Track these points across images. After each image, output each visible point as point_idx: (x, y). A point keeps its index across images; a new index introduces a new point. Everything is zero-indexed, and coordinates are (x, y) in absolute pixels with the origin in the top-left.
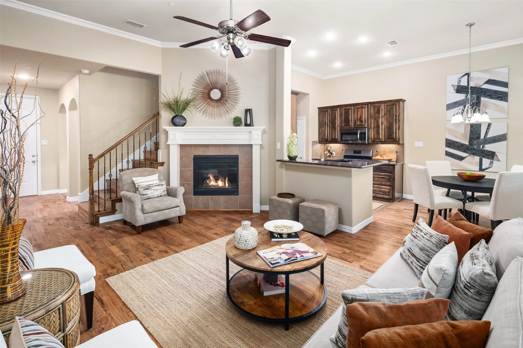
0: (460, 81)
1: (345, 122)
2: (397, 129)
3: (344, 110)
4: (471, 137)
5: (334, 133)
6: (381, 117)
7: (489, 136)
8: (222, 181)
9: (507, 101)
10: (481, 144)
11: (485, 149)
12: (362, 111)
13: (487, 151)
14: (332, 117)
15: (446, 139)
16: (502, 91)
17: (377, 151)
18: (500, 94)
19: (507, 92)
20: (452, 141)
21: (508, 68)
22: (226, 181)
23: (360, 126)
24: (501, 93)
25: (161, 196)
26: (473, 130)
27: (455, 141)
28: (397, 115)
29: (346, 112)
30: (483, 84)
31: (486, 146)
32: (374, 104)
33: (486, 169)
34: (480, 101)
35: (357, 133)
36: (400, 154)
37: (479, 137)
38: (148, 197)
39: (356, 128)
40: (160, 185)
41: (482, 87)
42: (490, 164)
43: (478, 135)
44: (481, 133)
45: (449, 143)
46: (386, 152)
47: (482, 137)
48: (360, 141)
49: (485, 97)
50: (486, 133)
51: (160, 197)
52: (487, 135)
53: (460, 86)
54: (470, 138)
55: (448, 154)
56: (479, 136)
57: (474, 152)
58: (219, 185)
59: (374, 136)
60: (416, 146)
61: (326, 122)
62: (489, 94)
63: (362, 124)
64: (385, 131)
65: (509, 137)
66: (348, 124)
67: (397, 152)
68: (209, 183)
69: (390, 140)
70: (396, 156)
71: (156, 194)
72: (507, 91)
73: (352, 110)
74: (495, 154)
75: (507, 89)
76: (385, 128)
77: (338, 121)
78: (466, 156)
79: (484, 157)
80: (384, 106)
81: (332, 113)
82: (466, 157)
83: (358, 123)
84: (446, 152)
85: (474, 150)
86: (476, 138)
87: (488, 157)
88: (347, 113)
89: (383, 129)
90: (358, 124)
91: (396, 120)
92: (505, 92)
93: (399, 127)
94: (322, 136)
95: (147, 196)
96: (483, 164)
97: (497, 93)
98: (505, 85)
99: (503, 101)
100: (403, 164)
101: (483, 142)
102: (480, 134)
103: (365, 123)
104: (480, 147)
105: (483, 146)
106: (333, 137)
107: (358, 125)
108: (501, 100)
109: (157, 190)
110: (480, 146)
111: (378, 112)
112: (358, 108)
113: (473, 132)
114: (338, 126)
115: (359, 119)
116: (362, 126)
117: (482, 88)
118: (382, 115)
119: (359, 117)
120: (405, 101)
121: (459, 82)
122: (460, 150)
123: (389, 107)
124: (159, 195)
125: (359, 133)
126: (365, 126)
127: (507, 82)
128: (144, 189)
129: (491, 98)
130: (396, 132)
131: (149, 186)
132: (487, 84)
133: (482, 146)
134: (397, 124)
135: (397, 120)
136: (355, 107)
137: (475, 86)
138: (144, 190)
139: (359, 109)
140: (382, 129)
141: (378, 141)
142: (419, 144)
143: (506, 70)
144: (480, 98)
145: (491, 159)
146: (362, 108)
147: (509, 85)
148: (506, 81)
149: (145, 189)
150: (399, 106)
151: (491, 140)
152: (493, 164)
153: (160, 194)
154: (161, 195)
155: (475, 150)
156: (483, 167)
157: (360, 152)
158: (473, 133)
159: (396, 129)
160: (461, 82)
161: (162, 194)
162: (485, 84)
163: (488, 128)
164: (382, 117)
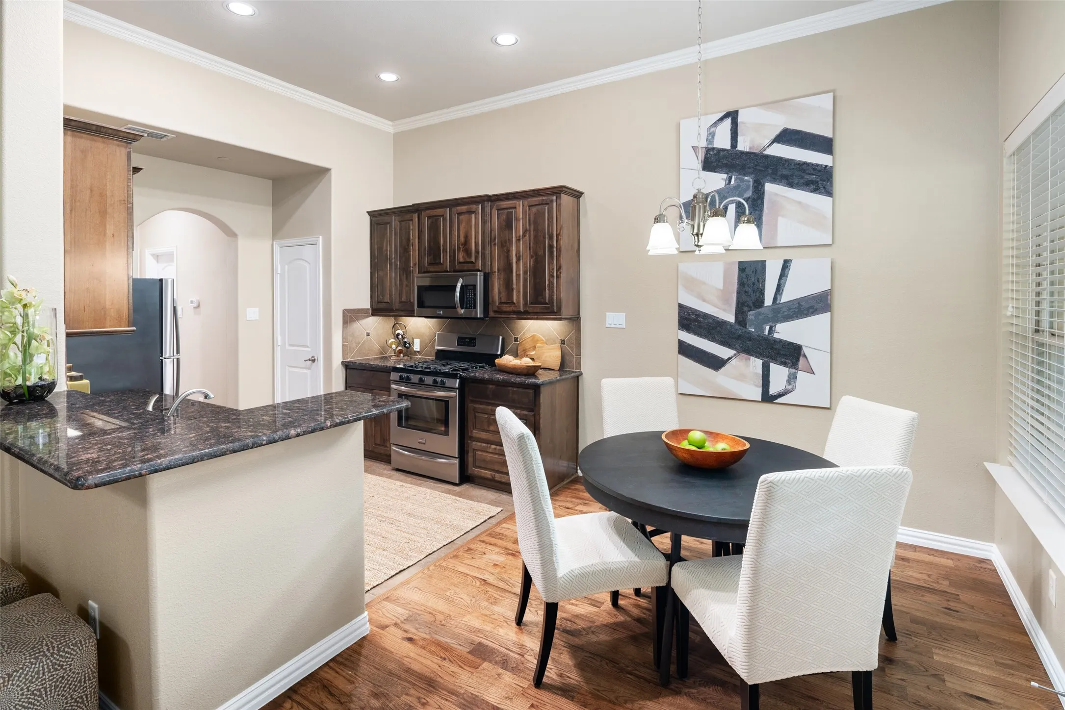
0: (713, 135)
1: (429, 255)
2: (555, 274)
3: (429, 217)
4: (741, 301)
5: (407, 286)
6: (514, 240)
7: (785, 298)
9: (829, 194)
10: (766, 321)
11: (776, 335)
12: (470, 221)
13: (781, 341)
14: (400, 237)
15: (681, 306)
16: (817, 165)
17: (516, 340)
18: (813, 175)
19: (831, 167)
20: (693, 313)
21: (831, 94)
23: (466, 267)
24: (814, 170)
26: (745, 281)
27: (702, 312)
28: (552, 234)
29: (432, 222)
30: (770, 145)
31: (779, 327)
32: (498, 203)
33: (780, 395)
34: (763, 193)
35: (455, 286)
36: (571, 348)
37: (759, 303)
39: (455, 271)
41: (769, 152)
42: (789, 382)
43: (758, 294)
44: (764, 289)
45: (688, 317)
46: (538, 341)
47: (768, 301)
48: (462, 311)
49: (774, 181)
50: (779, 289)
52: (782, 294)
53: (713, 149)
54: (738, 303)
55: (685, 350)
56: (760, 297)
57: (749, 343)
59: (500, 298)
60: (609, 326)
61: (387, 253)
62: (785, 172)
63: (468, 260)
64: (525, 280)
65: (838, 302)
66: (437, 262)
67: (563, 342)
69: (538, 307)
70: (558, 353)
72: (830, 164)
73: (446, 217)
74: (802, 353)
75: (830, 157)
76: (525, 273)
77: (414, 250)
78: (730, 356)
79: (776, 361)
80: (523, 206)
81: (400, 229)
82: (729, 359)
83: (461, 257)
84: (681, 344)
85: (750, 337)
86: (754, 304)
87: (783, 360)
88: (434, 229)
89: (520, 275)
90: (461, 260)
91: (551, 247)
92: (826, 166)
93: (559, 268)
94: (379, 293)
96: (770, 380)
97: (804, 171)
98: (825, 145)
99: (821, 193)
100: (578, 377)
101: (770, 316)
102: (762, 292)
103: (477, 258)
104: (763, 330)
105: (771, 328)
106: (404, 299)
107: (460, 263)
108: (816, 190)
110: (764, 326)
111: (508, 225)
112: (460, 214)
113: (746, 286)
114: (415, 265)
115: (462, 245)
116: (470, 266)
117: (767, 156)
118: (518, 235)
119: (462, 239)
120: (582, 193)
121: (710, 137)
122: (713, 340)
123: (534, 209)
125: (459, 285)
126: (477, 268)
127: (829, 134)
129: (791, 185)
130: (551, 283)
132: (779, 142)
133: (767, 328)
134: (553, 259)
135: (555, 249)
136: (454, 210)
137: (750, 148)
139: (462, 217)
140: (518, 276)
141: (508, 309)
142: (616, 319)
143: (826, 101)
144: (763, 186)
145: (791, 367)
146: (470, 212)
147: (837, 146)
148: (826, 132)
150: (559, 206)
151: (790, 309)
152: (795, 382)
155: (750, 339)
156: (773, 390)
157: (472, 341)
158: (747, 289)
159: (552, 276)
160: (716, 137)
162: (775, 145)
163: (783, 275)
164: (518, 240)
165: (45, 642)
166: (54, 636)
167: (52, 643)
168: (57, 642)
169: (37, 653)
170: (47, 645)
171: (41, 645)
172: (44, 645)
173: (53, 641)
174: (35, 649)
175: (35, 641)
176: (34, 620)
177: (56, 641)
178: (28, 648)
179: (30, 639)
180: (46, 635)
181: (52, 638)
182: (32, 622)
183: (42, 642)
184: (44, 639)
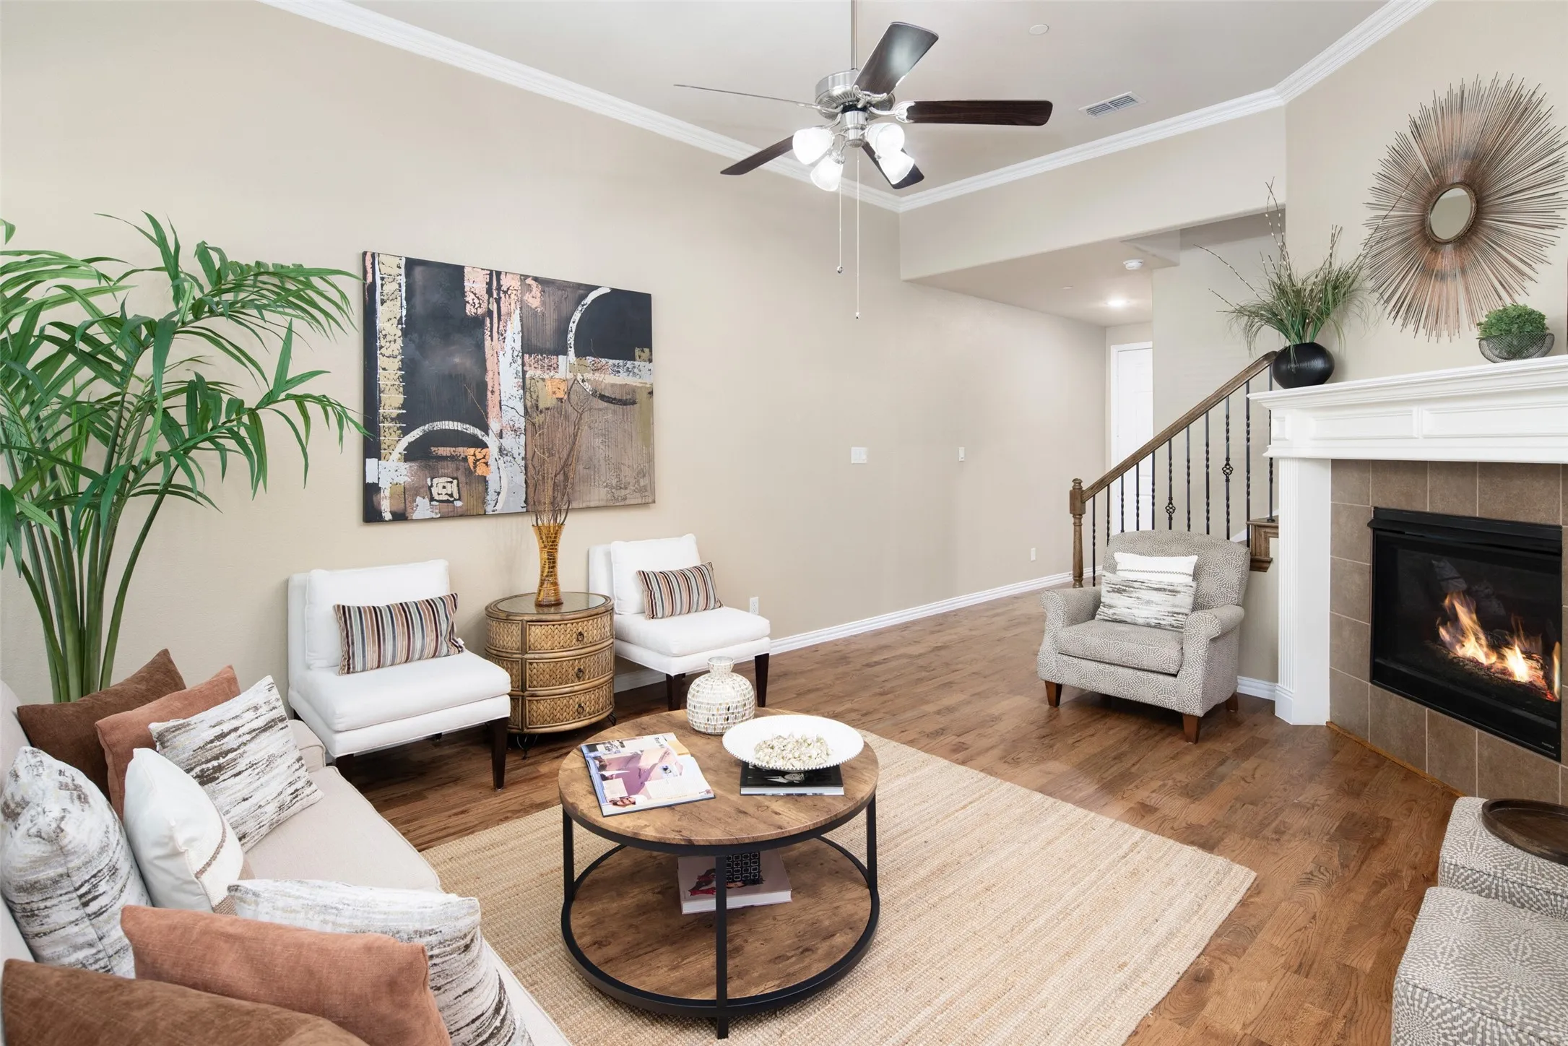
8: (1528, 655)
22: (1552, 660)
25: (1158, 626)
38: (1115, 617)
40: (1165, 590)
51: (1155, 627)
58: (1511, 674)
68: (1453, 646)
71: (1143, 613)
95: (1111, 611)
109: (1149, 602)
124: (1153, 622)
128: (1110, 589)
131: (1130, 583)
138: (1109, 592)
149: (1114, 591)
153: (1156, 618)
154: (1157, 621)
161: (1162, 622)
165: (1505, 994)
166: (1526, 996)
167: (1515, 1004)
168: (1524, 1009)
169: (1485, 1001)
170: (1505, 1000)
171: (1498, 994)
172: (1502, 996)
173: (1519, 1002)
174: (1484, 992)
175: (1494, 981)
176: (1524, 953)
177: (1523, 1005)
178: (1478, 983)
179: (1491, 972)
180: (1517, 987)
181: (1521, 996)
182: (1520, 953)
183: (1502, 990)
184: (1508, 988)
